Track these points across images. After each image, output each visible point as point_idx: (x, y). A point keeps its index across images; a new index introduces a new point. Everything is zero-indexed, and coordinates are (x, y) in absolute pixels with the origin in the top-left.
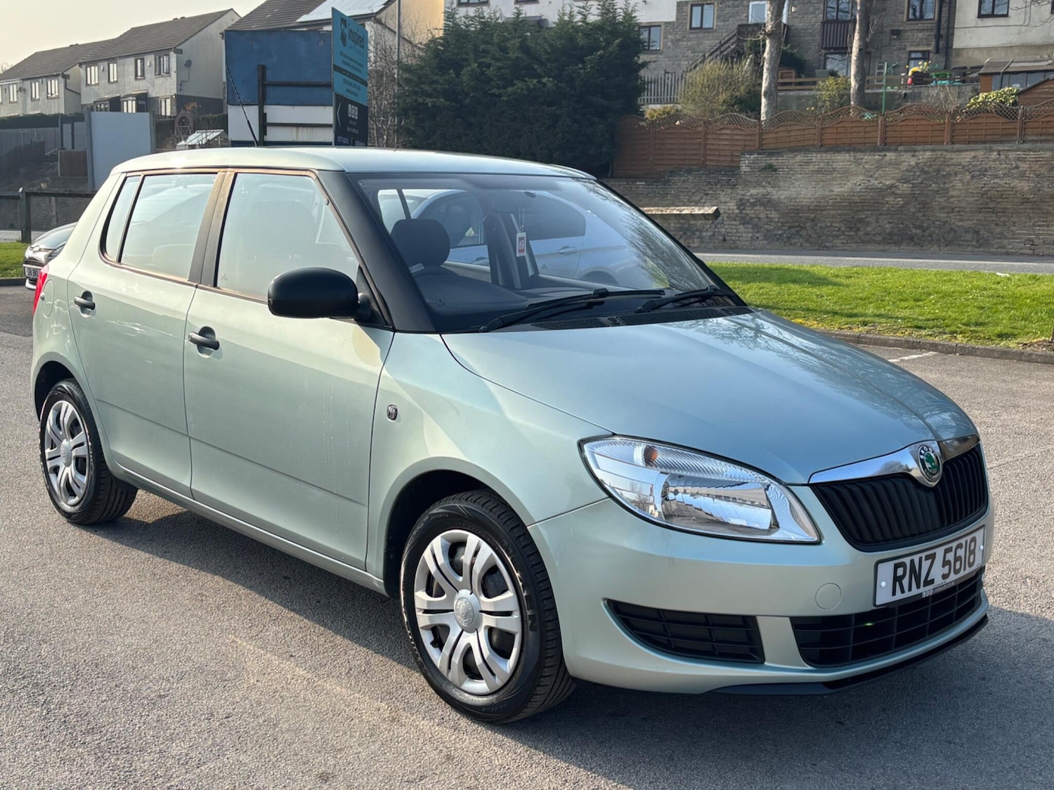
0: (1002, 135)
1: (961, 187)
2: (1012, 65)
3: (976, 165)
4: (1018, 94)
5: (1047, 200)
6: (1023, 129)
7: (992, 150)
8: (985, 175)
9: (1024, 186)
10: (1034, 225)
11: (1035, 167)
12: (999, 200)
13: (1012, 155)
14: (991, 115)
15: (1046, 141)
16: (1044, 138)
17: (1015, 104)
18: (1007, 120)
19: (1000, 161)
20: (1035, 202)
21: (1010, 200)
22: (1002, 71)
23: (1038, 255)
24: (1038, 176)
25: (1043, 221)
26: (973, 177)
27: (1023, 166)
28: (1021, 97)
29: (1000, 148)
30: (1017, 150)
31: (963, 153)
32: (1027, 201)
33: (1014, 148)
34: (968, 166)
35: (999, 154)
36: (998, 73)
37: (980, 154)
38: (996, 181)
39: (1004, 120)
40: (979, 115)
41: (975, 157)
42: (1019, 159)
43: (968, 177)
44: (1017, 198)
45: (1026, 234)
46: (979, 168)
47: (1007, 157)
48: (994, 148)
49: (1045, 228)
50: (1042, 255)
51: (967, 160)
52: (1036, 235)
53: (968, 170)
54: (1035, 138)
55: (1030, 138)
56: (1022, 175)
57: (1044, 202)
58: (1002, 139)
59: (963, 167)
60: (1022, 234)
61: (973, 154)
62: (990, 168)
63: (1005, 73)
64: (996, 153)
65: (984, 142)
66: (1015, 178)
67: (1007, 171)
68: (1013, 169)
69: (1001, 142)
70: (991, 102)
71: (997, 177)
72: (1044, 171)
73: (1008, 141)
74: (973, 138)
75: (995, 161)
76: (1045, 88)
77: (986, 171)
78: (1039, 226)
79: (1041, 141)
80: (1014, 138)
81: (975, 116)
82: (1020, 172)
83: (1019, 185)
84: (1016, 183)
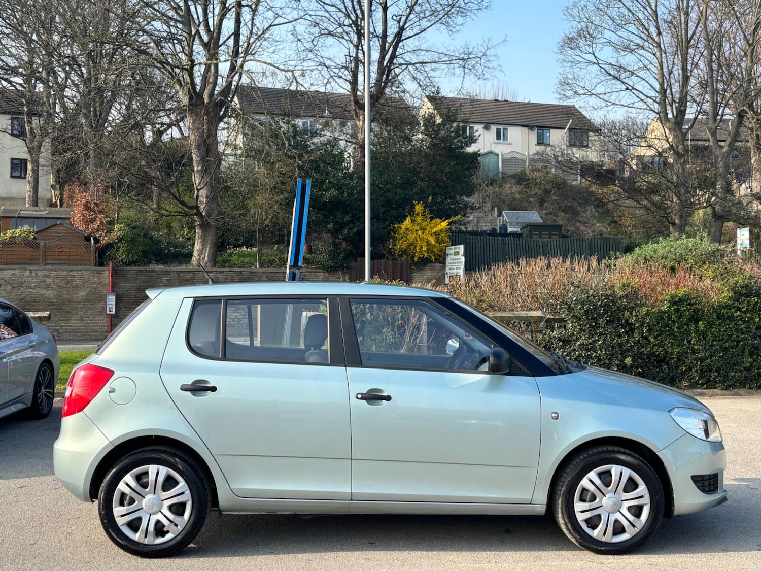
0: (30, 259)
1: (5, 295)
2: (22, 212)
3: (15, 280)
4: (37, 233)
5: (66, 303)
6: (45, 255)
7: (25, 270)
8: (22, 287)
9: (50, 294)
10: (59, 320)
11: (57, 281)
12: (33, 304)
13: (40, 273)
14: (21, 245)
15: (61, 264)
16: (59, 262)
17: (35, 238)
18: (33, 250)
19: (32, 277)
20: (58, 305)
21: (40, 303)
22: (16, 216)
23: (63, 340)
24: (59, 287)
25: (65, 317)
26: (13, 288)
27: (48, 281)
28: (39, 234)
29: (32, 268)
30: (44, 270)
31: (5, 271)
32: (53, 304)
33: (42, 268)
34: (9, 280)
35: (31, 272)
36: (14, 217)
37: (17, 272)
38: (30, 290)
39: (30, 249)
40: (13, 245)
41: (13, 274)
42: (45, 276)
43: (9, 288)
44: (46, 302)
45: (54, 326)
46: (18, 281)
47: (36, 274)
48: (28, 268)
49: (66, 322)
50: (66, 340)
51: (8, 276)
52: (60, 327)
53: (9, 283)
54: (53, 262)
55: (50, 262)
56: (48, 287)
57: (65, 304)
58: (32, 262)
59: (5, 281)
60: (51, 326)
61: (12, 272)
62: (25, 281)
63: (18, 217)
64: (28, 272)
65: (18, 264)
66: (44, 288)
67: (37, 284)
68: (42, 282)
69: (30, 264)
70: (18, 237)
71: (31, 288)
72: (63, 284)
73: (35, 264)
74: (9, 261)
75: (28, 277)
76: (54, 229)
77: (23, 283)
78: (62, 320)
79: (58, 264)
80: (39, 261)
81: (10, 245)
82: (47, 284)
83: (46, 293)
84: (44, 291)
